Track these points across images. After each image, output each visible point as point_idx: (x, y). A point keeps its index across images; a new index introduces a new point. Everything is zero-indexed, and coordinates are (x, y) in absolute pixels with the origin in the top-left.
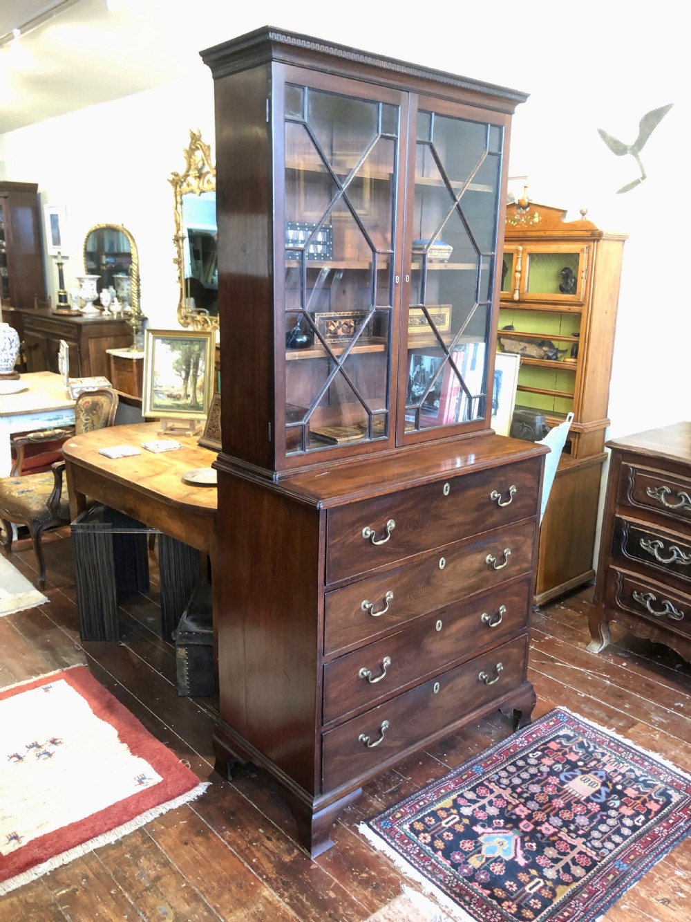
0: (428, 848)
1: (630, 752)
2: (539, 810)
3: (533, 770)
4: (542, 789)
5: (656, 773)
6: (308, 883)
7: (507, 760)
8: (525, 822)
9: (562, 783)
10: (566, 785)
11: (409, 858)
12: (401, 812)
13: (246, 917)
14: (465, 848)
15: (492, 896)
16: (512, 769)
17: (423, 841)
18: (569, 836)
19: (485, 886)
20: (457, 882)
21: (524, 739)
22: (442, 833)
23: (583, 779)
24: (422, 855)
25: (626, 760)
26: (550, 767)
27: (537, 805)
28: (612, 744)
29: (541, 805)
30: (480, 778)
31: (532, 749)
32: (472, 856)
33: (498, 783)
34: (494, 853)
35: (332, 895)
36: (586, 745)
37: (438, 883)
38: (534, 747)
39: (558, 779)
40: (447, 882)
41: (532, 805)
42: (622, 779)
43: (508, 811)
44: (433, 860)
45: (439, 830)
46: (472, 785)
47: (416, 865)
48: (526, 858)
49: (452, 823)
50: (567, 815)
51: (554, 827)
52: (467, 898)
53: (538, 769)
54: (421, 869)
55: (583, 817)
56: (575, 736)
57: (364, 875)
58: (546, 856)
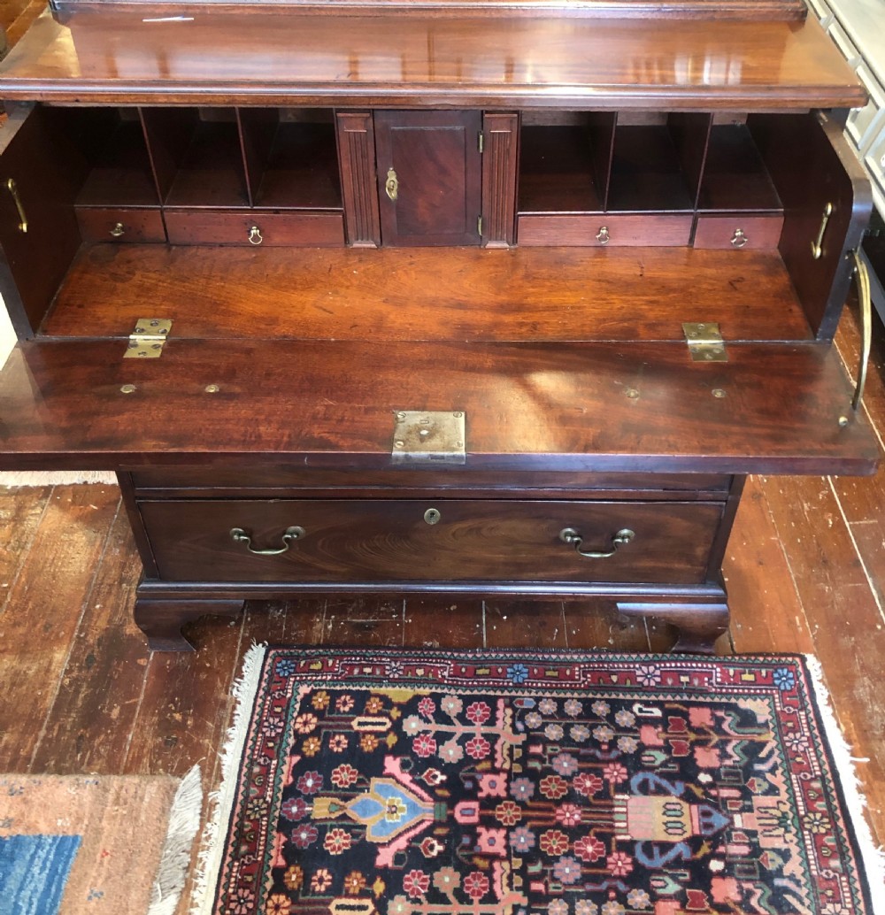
0: (292, 741)
1: (833, 819)
2: (522, 804)
3: (603, 734)
4: (574, 774)
5: (829, 893)
6: (111, 677)
7: (587, 689)
8: (475, 805)
9: (624, 788)
10: (626, 797)
11: (252, 735)
12: (324, 663)
13: (6, 670)
14: (336, 779)
15: (279, 873)
16: (573, 708)
17: (297, 726)
18: (510, 878)
19: (290, 853)
20: (262, 816)
21: (658, 672)
22: (335, 734)
23: (668, 807)
24: (271, 744)
25: (801, 828)
26: (642, 748)
27: (531, 793)
28: (817, 785)
29: (537, 796)
30: (502, 688)
31: (653, 698)
32: (328, 796)
33: (520, 715)
34: (364, 814)
35: (115, 713)
36: (763, 754)
37: (241, 797)
38: (661, 698)
39: (626, 777)
40: (250, 806)
41: (523, 789)
42: (744, 856)
43: (473, 770)
44: (275, 762)
45: (338, 726)
46: (475, 692)
47: (248, 752)
48: (398, 858)
49: (369, 728)
50: (554, 843)
51: (507, 847)
52: (244, 849)
53: (616, 738)
54: (246, 761)
55: (578, 866)
56: (766, 725)
57: (178, 717)
58: (432, 879)
